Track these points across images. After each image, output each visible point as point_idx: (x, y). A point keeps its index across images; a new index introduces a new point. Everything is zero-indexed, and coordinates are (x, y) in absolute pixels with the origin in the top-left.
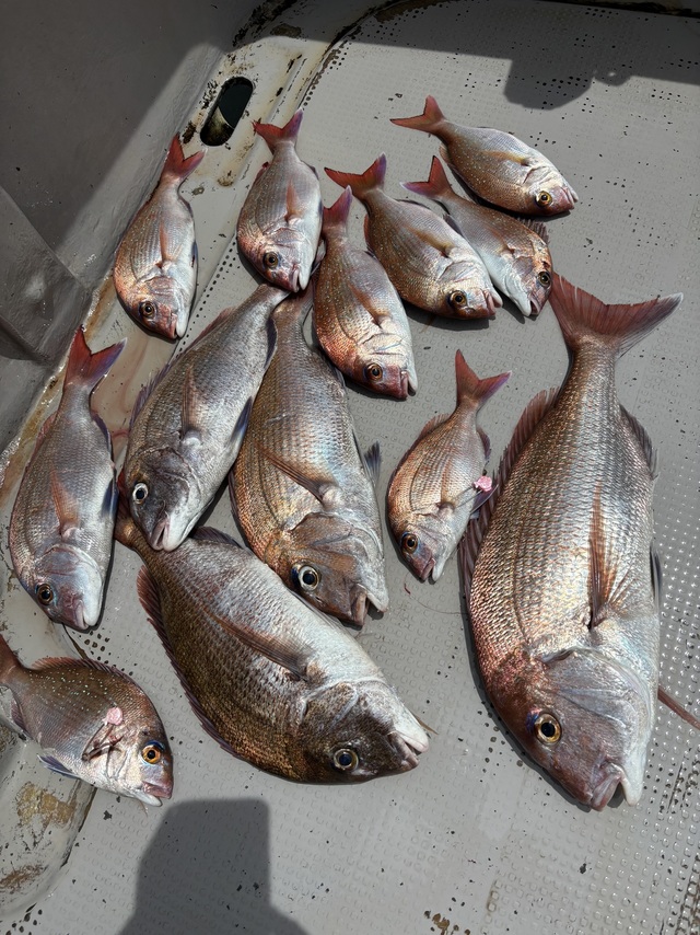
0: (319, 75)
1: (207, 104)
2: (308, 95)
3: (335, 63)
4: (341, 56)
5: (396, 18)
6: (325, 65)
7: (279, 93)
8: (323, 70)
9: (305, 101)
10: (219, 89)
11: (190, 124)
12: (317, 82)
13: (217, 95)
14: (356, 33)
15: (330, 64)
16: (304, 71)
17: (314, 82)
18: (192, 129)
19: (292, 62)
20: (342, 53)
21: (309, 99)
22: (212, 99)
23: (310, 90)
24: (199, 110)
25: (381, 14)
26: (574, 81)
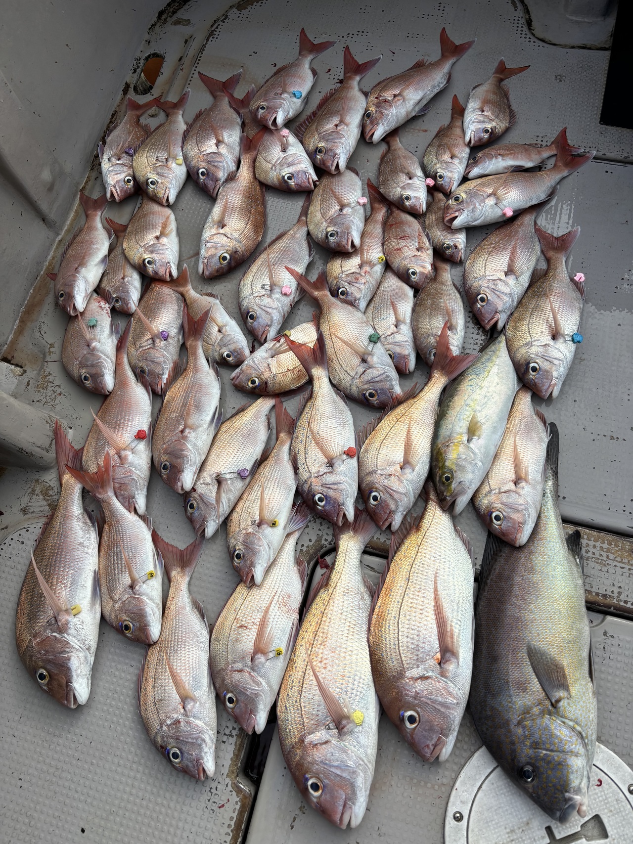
0: (204, 46)
1: (135, 71)
2: (199, 58)
3: (213, 38)
4: (217, 33)
5: (249, 8)
6: (208, 40)
7: (180, 59)
8: (206, 43)
9: (197, 62)
10: (142, 62)
11: (126, 83)
12: (204, 50)
13: (141, 65)
14: (225, 19)
15: (211, 39)
16: (195, 46)
17: (202, 50)
18: (127, 87)
19: (186, 41)
20: (218, 31)
21: (199, 60)
22: (138, 67)
23: (200, 55)
24: (131, 74)
25: (240, 7)
26: (360, 33)
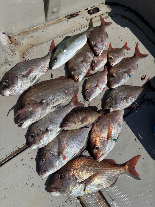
2: (106, 18)
7: (102, 15)
13: (94, 8)
14: (117, 16)
18: (87, 9)
24: (90, 8)
25: (122, 17)
